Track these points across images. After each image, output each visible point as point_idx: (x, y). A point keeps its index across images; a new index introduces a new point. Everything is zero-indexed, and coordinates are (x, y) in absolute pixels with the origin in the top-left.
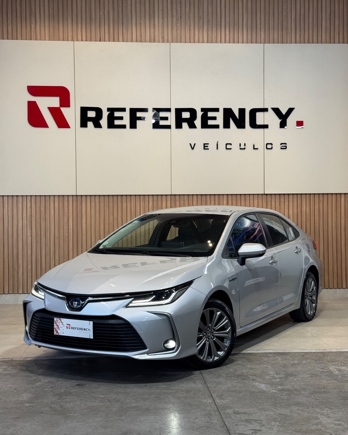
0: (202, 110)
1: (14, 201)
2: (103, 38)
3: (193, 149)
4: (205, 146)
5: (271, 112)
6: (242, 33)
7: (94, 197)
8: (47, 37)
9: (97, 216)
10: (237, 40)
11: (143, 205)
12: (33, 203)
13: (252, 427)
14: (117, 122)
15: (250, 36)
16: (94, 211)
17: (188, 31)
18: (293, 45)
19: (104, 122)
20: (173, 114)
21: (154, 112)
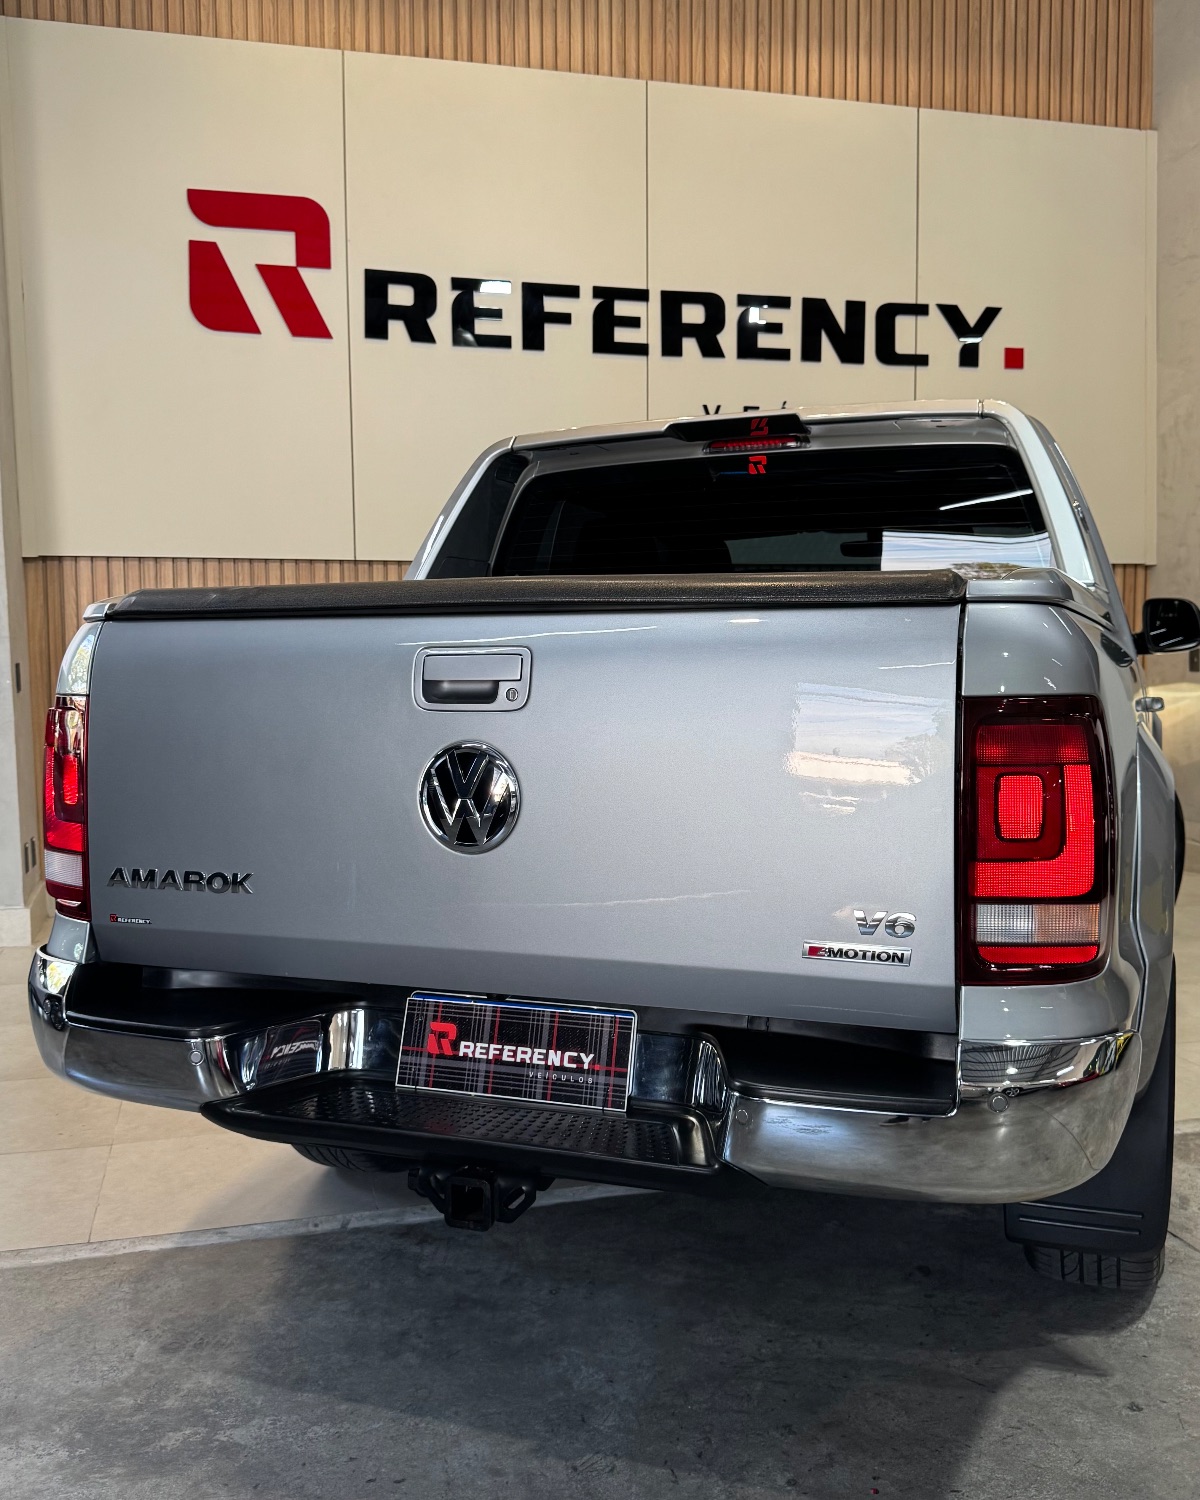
0: (742, 299)
1: (146, 574)
2: (438, 47)
6: (855, 71)
8: (253, 31)
10: (842, 91)
14: (483, 327)
15: (877, 81)
17: (697, 47)
18: (997, 119)
20: (654, 309)
21: (598, 301)
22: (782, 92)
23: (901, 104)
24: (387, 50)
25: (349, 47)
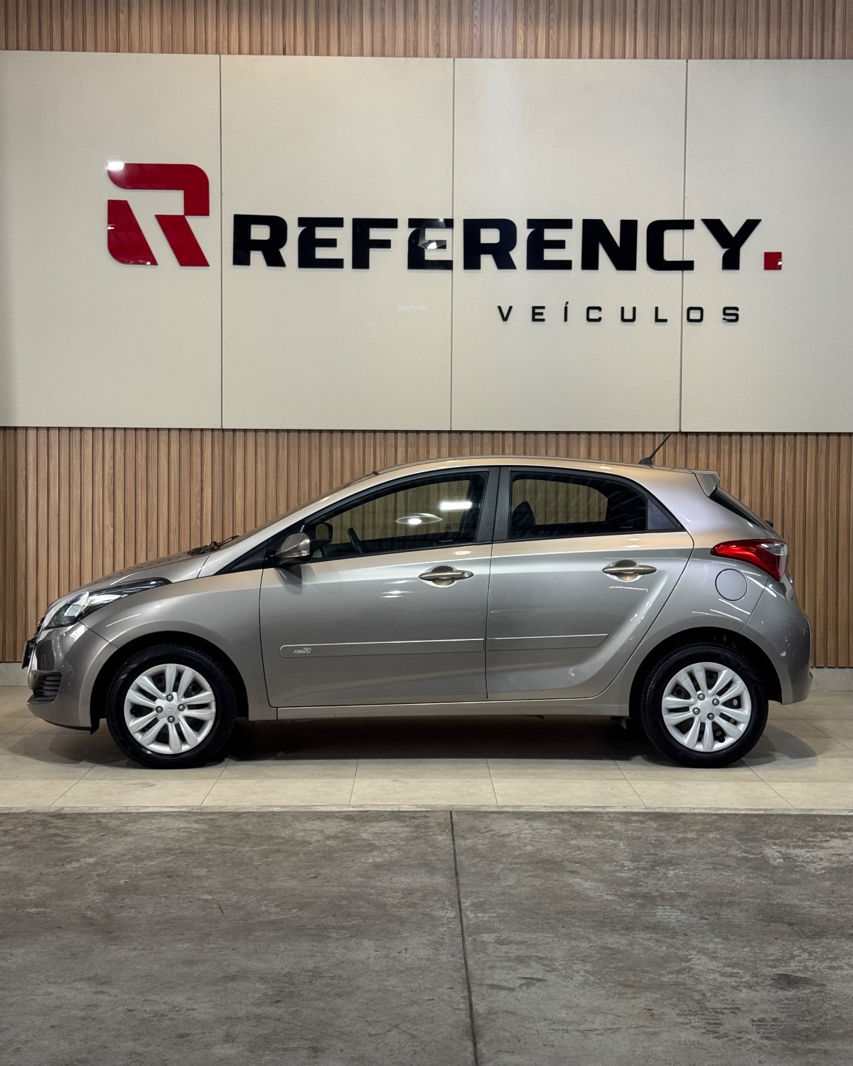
0: (531, 223)
1: (74, 441)
2: (292, 46)
3: (505, 319)
4: (537, 314)
5: (701, 230)
6: (633, 32)
7: (263, 433)
8: (156, 45)
9: (272, 480)
10: (621, 52)
11: (383, 455)
12: (118, 446)
13: (527, 973)
14: (321, 253)
15: (652, 41)
16: (264, 468)
17: (498, 28)
18: (760, 63)
19: (290, 251)
20: (458, 234)
21: (413, 229)
22: (569, 58)
23: (673, 58)
24: (254, 51)
25: (226, 52)
